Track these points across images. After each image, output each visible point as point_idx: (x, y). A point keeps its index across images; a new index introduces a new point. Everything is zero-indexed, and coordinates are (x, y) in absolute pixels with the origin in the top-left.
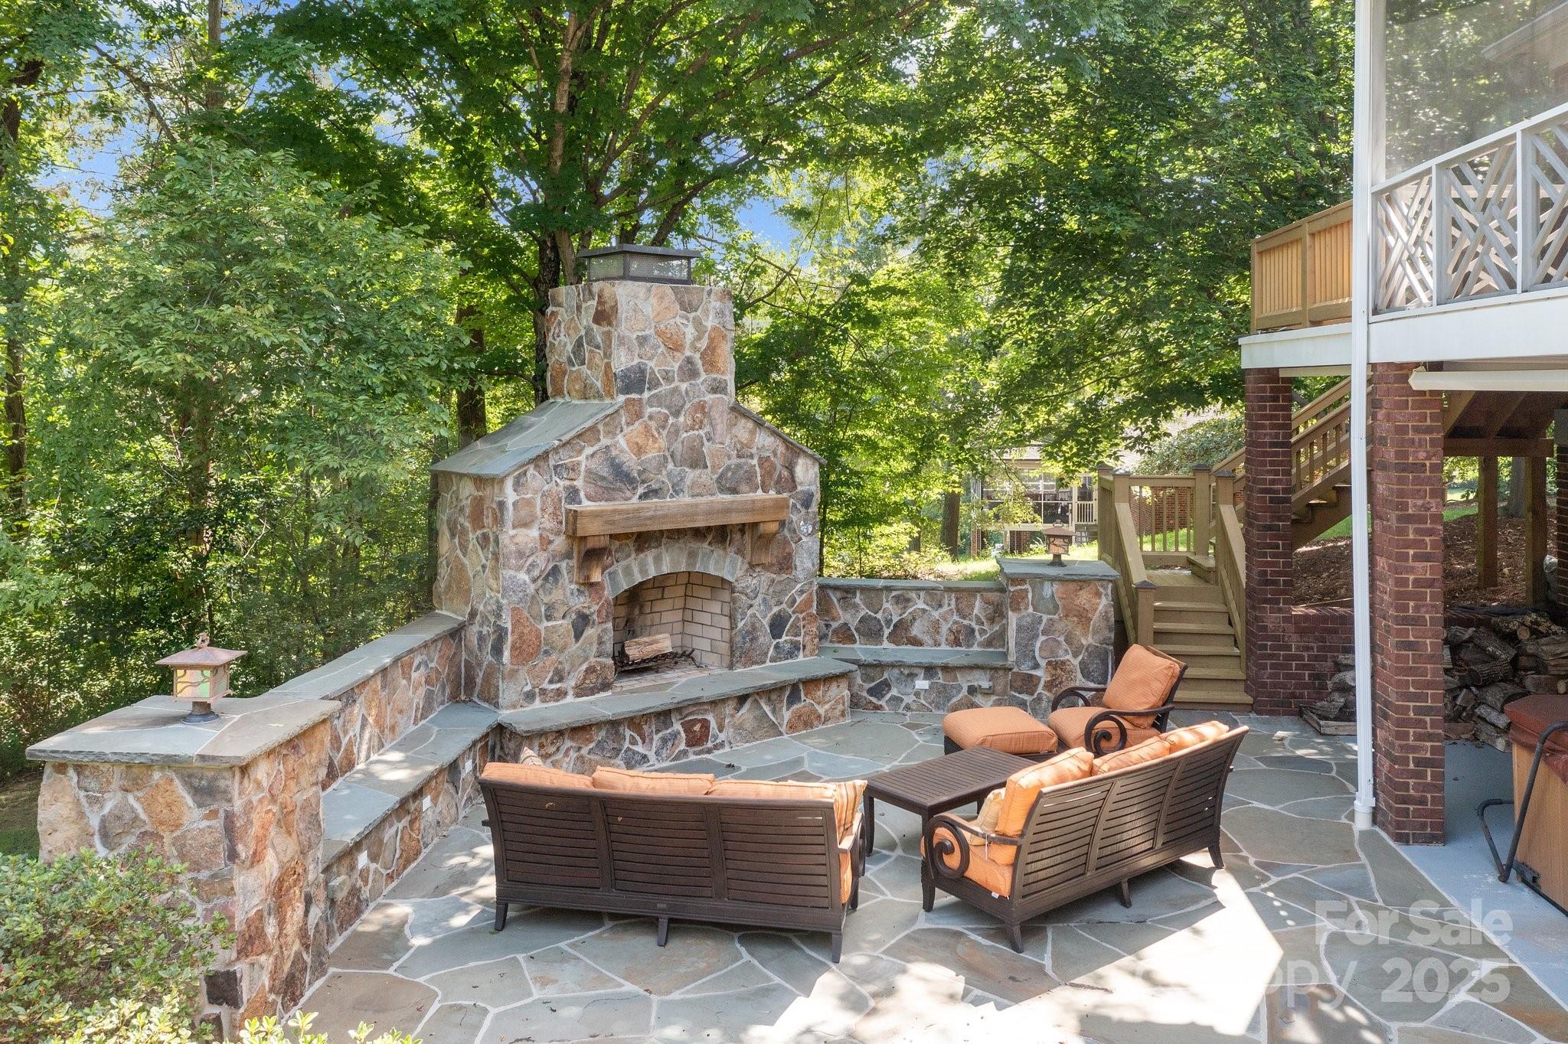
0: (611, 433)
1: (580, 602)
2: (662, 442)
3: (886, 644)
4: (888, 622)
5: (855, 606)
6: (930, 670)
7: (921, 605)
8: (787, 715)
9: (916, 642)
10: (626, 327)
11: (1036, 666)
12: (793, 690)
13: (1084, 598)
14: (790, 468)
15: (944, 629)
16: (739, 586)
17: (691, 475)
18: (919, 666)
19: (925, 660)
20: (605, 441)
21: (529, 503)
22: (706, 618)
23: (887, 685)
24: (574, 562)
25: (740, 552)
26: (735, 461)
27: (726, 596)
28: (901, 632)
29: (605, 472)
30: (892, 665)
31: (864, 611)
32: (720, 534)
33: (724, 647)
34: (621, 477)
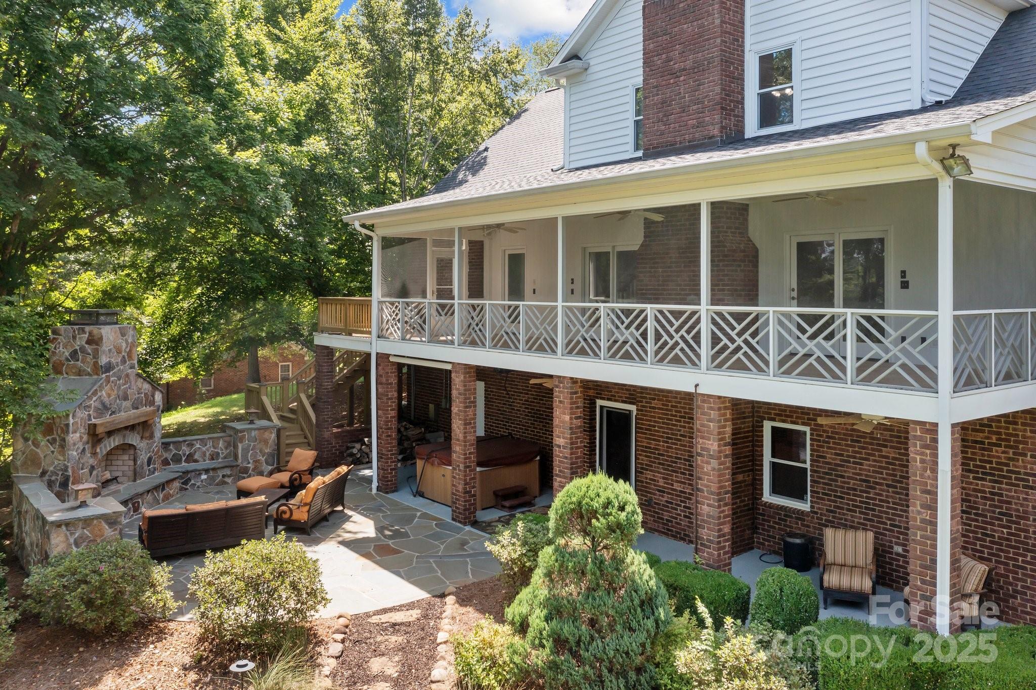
0: (101, 391)
1: (92, 461)
2: (116, 392)
3: (183, 464)
4: (184, 455)
5: (170, 450)
6: (207, 471)
7: (198, 446)
8: (161, 496)
9: (196, 461)
10: (106, 346)
11: (249, 463)
12: (162, 486)
13: (266, 435)
14: (153, 396)
15: (208, 454)
16: (138, 447)
17: (125, 404)
18: (204, 470)
19: (206, 467)
20: (99, 394)
21: (77, 423)
22: (120, 463)
23: (189, 479)
24: (90, 445)
25: (138, 433)
26: (137, 396)
27: (132, 452)
28: (190, 458)
29: (100, 407)
30: (192, 471)
31: (174, 451)
32: (132, 428)
33: (131, 473)
34: (104, 408)
